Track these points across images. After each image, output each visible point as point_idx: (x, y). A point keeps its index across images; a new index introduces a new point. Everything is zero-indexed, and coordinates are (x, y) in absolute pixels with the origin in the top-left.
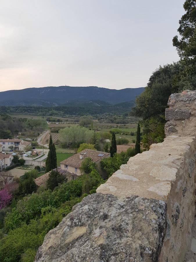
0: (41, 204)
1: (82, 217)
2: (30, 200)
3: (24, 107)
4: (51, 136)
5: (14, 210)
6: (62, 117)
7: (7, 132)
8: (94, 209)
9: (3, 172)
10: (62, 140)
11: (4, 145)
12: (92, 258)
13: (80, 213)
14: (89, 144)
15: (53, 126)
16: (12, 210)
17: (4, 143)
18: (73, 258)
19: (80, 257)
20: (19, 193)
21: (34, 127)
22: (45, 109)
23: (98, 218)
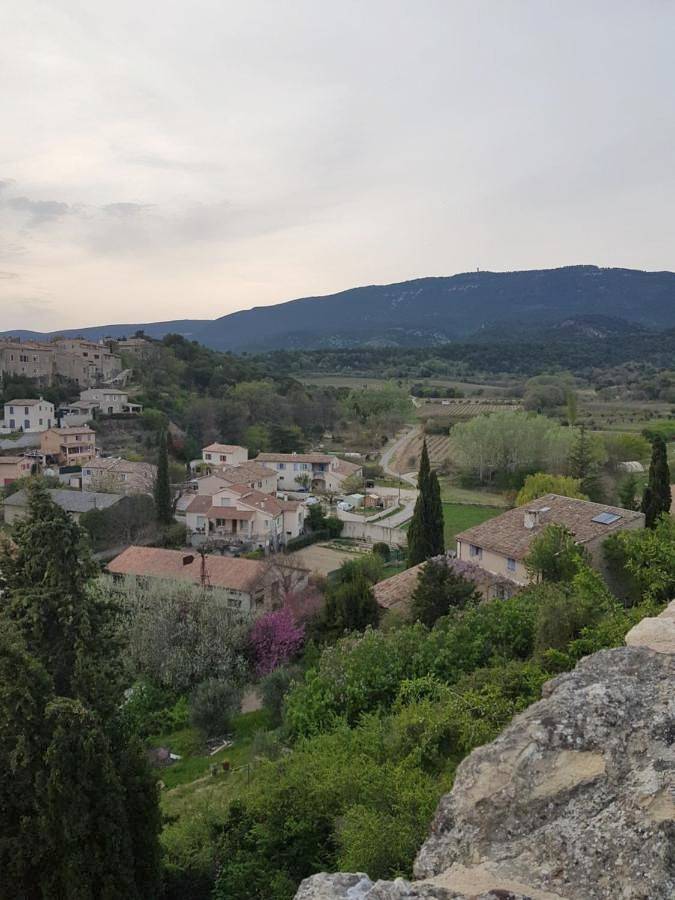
0: (393, 669)
1: (584, 720)
2: (360, 651)
3: (341, 351)
4: (425, 446)
5: (313, 677)
6: (462, 381)
7: (289, 432)
8: (627, 699)
9: (278, 555)
10: (462, 460)
11: (281, 473)
12: (636, 862)
13: (576, 708)
14: (560, 476)
15: (429, 413)
16: (307, 677)
17: (281, 466)
18: (566, 851)
19: (592, 851)
20: (325, 625)
21: (371, 418)
22: (404, 355)
23: (646, 731)
